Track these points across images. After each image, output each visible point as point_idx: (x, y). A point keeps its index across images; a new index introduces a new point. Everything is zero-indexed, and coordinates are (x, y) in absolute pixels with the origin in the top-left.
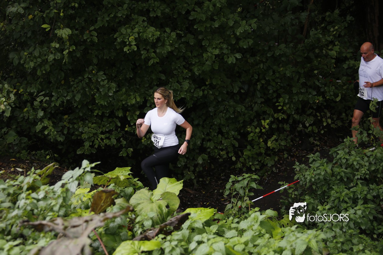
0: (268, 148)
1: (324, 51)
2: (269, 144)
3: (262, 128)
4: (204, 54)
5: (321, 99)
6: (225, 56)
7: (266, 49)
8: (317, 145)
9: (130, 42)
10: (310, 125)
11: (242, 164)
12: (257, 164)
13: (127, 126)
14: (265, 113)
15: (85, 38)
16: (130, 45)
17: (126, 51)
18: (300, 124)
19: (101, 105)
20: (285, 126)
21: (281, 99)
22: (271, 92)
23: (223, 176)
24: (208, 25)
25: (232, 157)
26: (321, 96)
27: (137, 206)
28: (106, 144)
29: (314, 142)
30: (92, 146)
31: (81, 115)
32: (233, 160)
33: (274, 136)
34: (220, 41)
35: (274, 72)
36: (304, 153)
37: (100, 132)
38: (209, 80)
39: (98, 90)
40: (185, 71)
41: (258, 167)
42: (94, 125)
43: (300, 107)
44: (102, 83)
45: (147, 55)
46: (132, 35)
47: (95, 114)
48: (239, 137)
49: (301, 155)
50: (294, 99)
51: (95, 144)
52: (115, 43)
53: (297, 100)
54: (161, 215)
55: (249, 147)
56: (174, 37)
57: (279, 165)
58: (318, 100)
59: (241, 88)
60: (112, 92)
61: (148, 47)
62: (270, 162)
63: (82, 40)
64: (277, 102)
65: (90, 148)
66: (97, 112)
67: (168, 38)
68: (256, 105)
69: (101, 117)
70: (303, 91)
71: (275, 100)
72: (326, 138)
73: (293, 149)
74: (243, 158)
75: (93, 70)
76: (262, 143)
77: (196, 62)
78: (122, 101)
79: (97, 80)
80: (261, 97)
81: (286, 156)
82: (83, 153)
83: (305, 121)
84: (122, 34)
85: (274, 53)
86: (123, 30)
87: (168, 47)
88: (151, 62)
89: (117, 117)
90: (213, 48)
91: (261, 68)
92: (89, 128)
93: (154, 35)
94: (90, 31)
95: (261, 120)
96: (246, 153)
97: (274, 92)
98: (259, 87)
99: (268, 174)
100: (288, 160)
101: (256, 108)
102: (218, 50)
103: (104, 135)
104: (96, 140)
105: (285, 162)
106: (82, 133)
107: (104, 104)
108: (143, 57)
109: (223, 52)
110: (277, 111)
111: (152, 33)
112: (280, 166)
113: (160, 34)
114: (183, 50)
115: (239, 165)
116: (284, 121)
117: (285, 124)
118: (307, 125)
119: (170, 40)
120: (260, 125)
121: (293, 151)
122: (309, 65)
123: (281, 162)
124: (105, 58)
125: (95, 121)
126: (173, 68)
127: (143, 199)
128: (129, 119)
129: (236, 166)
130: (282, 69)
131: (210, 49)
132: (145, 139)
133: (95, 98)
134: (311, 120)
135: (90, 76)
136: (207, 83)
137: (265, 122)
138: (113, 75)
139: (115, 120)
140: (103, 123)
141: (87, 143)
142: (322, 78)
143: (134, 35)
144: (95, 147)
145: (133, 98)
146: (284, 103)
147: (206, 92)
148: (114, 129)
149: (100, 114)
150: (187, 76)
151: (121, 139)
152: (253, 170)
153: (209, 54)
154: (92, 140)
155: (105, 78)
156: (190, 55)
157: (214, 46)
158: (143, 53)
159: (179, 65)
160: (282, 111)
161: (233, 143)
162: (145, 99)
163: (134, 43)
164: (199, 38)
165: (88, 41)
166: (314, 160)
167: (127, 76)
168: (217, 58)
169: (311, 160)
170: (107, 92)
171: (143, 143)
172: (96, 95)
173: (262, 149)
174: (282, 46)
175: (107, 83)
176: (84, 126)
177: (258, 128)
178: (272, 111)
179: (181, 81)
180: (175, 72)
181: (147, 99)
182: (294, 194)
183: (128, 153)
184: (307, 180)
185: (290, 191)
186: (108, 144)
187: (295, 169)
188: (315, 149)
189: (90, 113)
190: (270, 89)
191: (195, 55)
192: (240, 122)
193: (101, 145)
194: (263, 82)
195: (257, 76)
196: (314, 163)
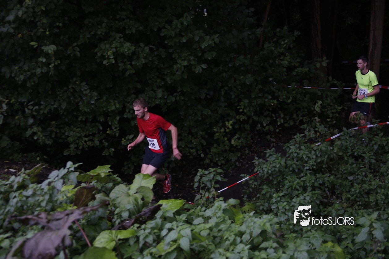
0: (232, 146)
1: (277, 62)
2: (233, 142)
4: (174, 65)
5: (275, 102)
6: (193, 67)
7: (228, 60)
8: (273, 142)
9: (108, 56)
10: (267, 125)
11: (209, 160)
12: (223, 160)
13: (108, 129)
14: (228, 115)
15: (69, 53)
16: (109, 59)
17: (105, 64)
18: (259, 124)
19: (85, 111)
21: (242, 103)
22: (233, 97)
23: (193, 171)
24: (177, 41)
25: (201, 154)
26: (276, 100)
27: (116, 199)
28: (89, 146)
29: (271, 140)
30: (77, 148)
31: (67, 120)
32: (202, 157)
33: (236, 135)
34: (188, 54)
35: (235, 80)
36: (262, 149)
37: (84, 135)
38: (179, 88)
39: (81, 98)
40: (159, 80)
41: (223, 162)
42: (78, 129)
43: (258, 109)
44: (84, 92)
45: (124, 67)
46: (110, 50)
47: (79, 120)
48: (207, 137)
49: (260, 151)
50: (253, 103)
51: (80, 146)
52: (96, 57)
53: (255, 103)
54: (137, 206)
55: (215, 145)
56: (148, 51)
57: (241, 159)
58: (273, 103)
59: (207, 94)
60: (94, 100)
61: (125, 60)
62: (233, 158)
63: (66, 55)
64: (239, 105)
65: (75, 150)
66: (81, 117)
67: (142, 51)
68: (221, 108)
69: (85, 122)
70: (260, 95)
71: (236, 104)
72: (281, 135)
73: (254, 146)
74: (210, 154)
75: (77, 81)
76: (227, 141)
77: (167, 72)
78: (103, 107)
79: (80, 90)
80: (225, 102)
81: (247, 152)
82: (70, 155)
83: (263, 122)
84: (102, 49)
85: (235, 63)
86: (102, 46)
87: (143, 60)
88: (127, 73)
89: (99, 122)
90: (182, 60)
91: (224, 76)
92: (74, 132)
93: (129, 50)
94: (74, 47)
95: (225, 121)
96: (213, 150)
97: (236, 97)
98: (223, 93)
99: (232, 168)
100: (249, 155)
101: (220, 111)
102: (186, 61)
103: (88, 138)
104: (80, 143)
105: (246, 157)
106: (68, 136)
107: (87, 111)
109: (191, 64)
110: (238, 113)
111: (128, 47)
112: (243, 161)
113: (135, 49)
114: (156, 63)
115: (207, 161)
116: (244, 122)
117: (246, 125)
118: (265, 125)
119: (144, 54)
120: (224, 126)
121: (253, 147)
122: (264, 73)
123: (243, 157)
124: (87, 70)
125: (79, 126)
126: (148, 78)
127: (121, 193)
128: (110, 124)
129: (204, 162)
130: (242, 77)
131: (179, 61)
132: (125, 140)
133: (79, 106)
134: (268, 121)
135: (74, 87)
136: (178, 90)
137: (228, 123)
138: (95, 85)
139: (97, 124)
140: (86, 127)
141: (73, 145)
142: (276, 84)
143: (112, 50)
144: (80, 148)
145: (113, 105)
146: (244, 106)
147: (178, 98)
148: (97, 133)
149: (84, 119)
150: (161, 85)
151: (104, 141)
152: (220, 164)
153: (179, 65)
154: (77, 143)
155: (88, 88)
156: (162, 66)
157: (183, 58)
158: (121, 66)
159: (153, 76)
160: (243, 114)
161: (201, 142)
162: (124, 105)
163: (112, 57)
164: (170, 51)
165: (72, 55)
166: (270, 155)
167: (108, 86)
168: (185, 68)
169: (267, 155)
170: (89, 100)
171: (123, 144)
172: (79, 103)
173: (226, 146)
174: (241, 57)
175: (89, 93)
176: (69, 130)
177: (222, 128)
178: (235, 114)
179: (156, 89)
180: (150, 82)
181: (126, 105)
182: (254, 185)
183: (110, 153)
184: (265, 172)
185: (251, 182)
186: (91, 146)
187: (255, 163)
188: (271, 145)
189: (75, 119)
190: (232, 95)
191: (167, 66)
192: (207, 123)
193: (85, 147)
194: (226, 88)
195: (221, 84)
196: (270, 157)
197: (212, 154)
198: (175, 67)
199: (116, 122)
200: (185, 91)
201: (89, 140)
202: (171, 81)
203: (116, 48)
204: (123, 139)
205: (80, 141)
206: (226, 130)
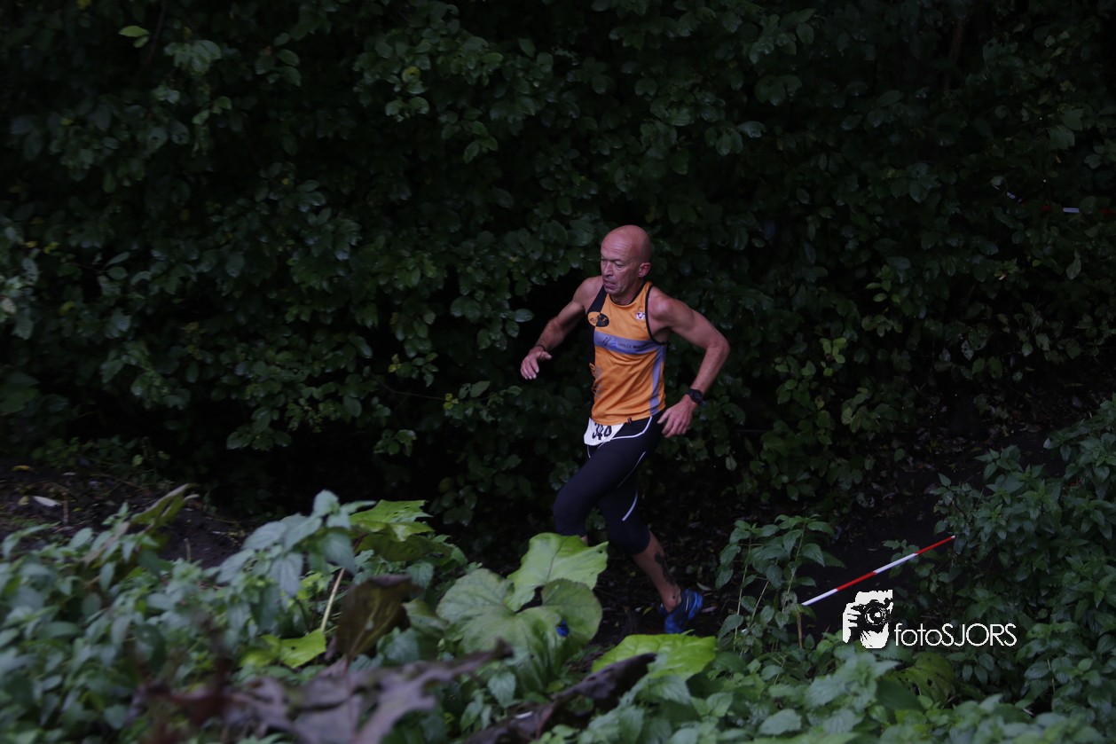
0: (841, 431)
1: (1024, 113)
2: (847, 416)
3: (823, 364)
4: (642, 126)
5: (1013, 268)
6: (710, 131)
7: (836, 106)
8: (1000, 421)
9: (405, 86)
10: (977, 355)
11: (755, 482)
12: (807, 482)
13: (395, 357)
14: (829, 313)
15: (260, 72)
16: (406, 97)
17: (391, 116)
18: (945, 351)
19: (311, 289)
20: (896, 357)
21: (885, 269)
22: (851, 245)
23: (694, 520)
24: (656, 31)
25: (725, 456)
26: (1015, 261)
28: (326, 419)
29: (990, 411)
30: (279, 425)
31: (242, 319)
32: (729, 468)
33: (859, 389)
34: (691, 82)
35: (863, 182)
36: (957, 446)
37: (304, 378)
39: (300, 240)
40: (579, 179)
41: (808, 490)
43: (946, 294)
44: (312, 219)
45: (457, 128)
46: (413, 63)
47: (289, 319)
48: (747, 393)
49: (947, 452)
50: (929, 269)
51: (291, 418)
52: (355, 89)
53: (936, 273)
54: (541, 656)
55: (778, 426)
56: (548, 69)
57: (877, 483)
58: (1004, 271)
59: (753, 234)
60: (347, 249)
62: (846, 476)
63: (250, 78)
64: (871, 278)
65: (271, 431)
66: (294, 311)
67: (527, 71)
68: (802, 288)
69: (306, 330)
70: (954, 242)
71: (861, 274)
72: (1027, 395)
73: (922, 434)
74: (760, 460)
75: (283, 175)
76: (823, 412)
77: (612, 150)
78: (375, 275)
79: (296, 209)
80: (818, 263)
81: (899, 454)
82: (249, 448)
83: (961, 342)
84: (379, 58)
85: (864, 119)
86: (383, 47)
87: (529, 102)
88: (472, 151)
89: (363, 331)
90: (671, 105)
91: (822, 167)
92: (268, 363)
93: (483, 64)
94: (277, 50)
95: (819, 338)
96: (771, 444)
97: (861, 246)
98: (812, 230)
99: (842, 515)
100: (905, 468)
101: (800, 300)
102: (685, 111)
103: (320, 390)
104: (291, 406)
105: (896, 475)
106: (245, 381)
107: (321, 286)
108: (445, 134)
109: (701, 119)
110: (869, 308)
111: (477, 55)
112: (881, 489)
113: (504, 61)
114: (571, 113)
115: (748, 485)
116: (891, 341)
117: (896, 352)
118: (969, 354)
119: (535, 80)
120: (817, 355)
121: (922, 438)
122: (973, 156)
123: (884, 474)
124: (320, 136)
125: (286, 342)
126: (538, 169)
127: (480, 601)
128: (400, 337)
129: (738, 487)
130: (890, 173)
131: (659, 109)
132: (456, 401)
133: (290, 266)
134: (982, 339)
135: (273, 197)
137: (832, 346)
138: (345, 191)
139: (352, 337)
140: (312, 347)
141: (263, 414)
142: (1016, 200)
143: (418, 63)
144: (290, 426)
145: (414, 268)
146: (895, 281)
148: (351, 369)
149: (304, 318)
150: (585, 197)
151: (375, 400)
152: (795, 498)
153: (660, 126)
154: (280, 405)
155: (324, 202)
156: (596, 126)
157: (673, 99)
158: (447, 122)
159: (559, 161)
160: (887, 310)
161: (727, 413)
162: (451, 270)
163: (418, 89)
164: (624, 71)
165: (271, 81)
166: (999, 471)
167: (393, 197)
168: (683, 137)
169: (989, 471)
170: (330, 248)
171: (447, 414)
172: (290, 256)
173: (822, 432)
174: (892, 97)
175: (329, 220)
176: (250, 358)
177: (809, 363)
178: (855, 310)
179: (568, 213)
180: (546, 184)
181: (458, 271)
182: (938, 582)
183: (402, 446)
184: (982, 534)
185: (924, 572)
186: (333, 418)
187: (939, 497)
188: (993, 431)
189: (271, 317)
190: (849, 239)
191: (611, 126)
192: (753, 344)
193: (311, 421)
194: (826, 213)
195: (808, 195)
196: (1000, 479)
197: (764, 457)
198: (645, 130)
199: (423, 333)
200: (675, 220)
201: (326, 397)
202: (630, 183)
203: (433, 56)
204: (449, 396)
205: (290, 400)
206: (823, 369)
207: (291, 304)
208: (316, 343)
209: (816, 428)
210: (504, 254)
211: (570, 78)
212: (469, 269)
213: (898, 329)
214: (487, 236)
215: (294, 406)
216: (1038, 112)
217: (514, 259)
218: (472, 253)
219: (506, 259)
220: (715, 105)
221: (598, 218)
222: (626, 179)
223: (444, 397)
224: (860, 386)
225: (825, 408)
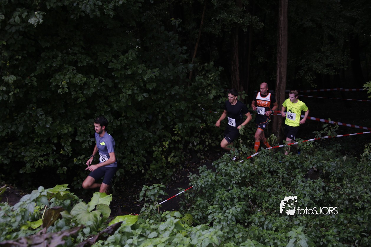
0: (168, 163)
1: (205, 91)
2: (169, 159)
3: (164, 148)
4: (120, 94)
5: (204, 125)
6: (136, 95)
7: (164, 89)
8: (202, 159)
9: (63, 86)
10: (197, 144)
11: (149, 176)
12: (161, 175)
13: (62, 150)
14: (165, 136)
15: (27, 82)
16: (63, 88)
17: (59, 93)
18: (190, 144)
19: (40, 134)
20: (180, 146)
21: (177, 126)
23: (135, 185)
24: (123, 73)
25: (141, 170)
26: (204, 124)
27: (77, 216)
28: (45, 165)
29: (200, 157)
30: (33, 167)
31: (23, 141)
32: (143, 172)
33: (172, 153)
34: (131, 84)
35: (171, 106)
36: (193, 165)
37: (39, 155)
38: (123, 113)
39: (37, 122)
40: (106, 106)
41: (161, 177)
42: (33, 150)
43: (189, 131)
44: (40, 117)
45: (76, 95)
46: (64, 80)
47: (35, 141)
48: (146, 155)
49: (191, 166)
50: (186, 125)
51: (36, 165)
52: (51, 86)
53: (187, 126)
54: (96, 222)
55: (154, 162)
56: (97, 82)
57: (176, 174)
58: (202, 126)
59: (147, 118)
60: (49, 124)
61: (77, 89)
62: (169, 173)
63: (24, 84)
64: (174, 128)
65: (31, 168)
66: (36, 139)
67: (92, 82)
68: (158, 130)
69: (40, 144)
70: (191, 120)
71: (171, 127)
72: (208, 153)
73: (186, 162)
74: (150, 170)
75: (33, 107)
76: (164, 159)
77: (113, 100)
78: (56, 130)
79: (36, 115)
80: (162, 125)
81: (181, 168)
82: (25, 173)
83: (194, 142)
84: (56, 79)
85: (171, 92)
86: (57, 77)
87: (93, 89)
88: (79, 101)
89: (54, 144)
90: (127, 89)
91: (162, 103)
92: (30, 152)
93: (81, 81)
94: (31, 77)
95: (162, 142)
96: (152, 167)
97: (171, 121)
98: (160, 117)
99: (169, 182)
100: (182, 171)
101: (158, 133)
102: (130, 91)
103: (43, 158)
104: (36, 162)
105: (180, 172)
106: (24, 156)
107: (43, 133)
108: (73, 97)
109: (134, 92)
110: (174, 135)
111: (80, 78)
112: (177, 176)
113: (87, 80)
114: (104, 91)
115: (147, 176)
116: (179, 142)
117: (180, 144)
118: (196, 144)
119: (94, 84)
120: (162, 146)
121: (186, 164)
122: (195, 101)
123: (178, 172)
124: (42, 98)
125: (34, 147)
126: (96, 104)
127: (81, 210)
128: (63, 145)
129: (145, 177)
130: (177, 104)
131: (124, 90)
132: (77, 160)
133: (35, 129)
134: (198, 141)
135: (30, 112)
136: (123, 115)
137: (165, 143)
138: (49, 110)
139: (51, 145)
140: (41, 148)
141: (29, 164)
142: (204, 110)
143: (66, 80)
144: (36, 167)
145: (66, 129)
146: (179, 128)
147: (123, 122)
148: (51, 153)
149: (39, 141)
150: (107, 110)
151: (57, 160)
152: (158, 179)
153: (124, 94)
154: (33, 162)
155: (43, 113)
156: (109, 94)
157: (127, 88)
158: (73, 94)
159: (101, 102)
160: (177, 135)
161: (142, 159)
162: (75, 128)
163: (66, 86)
164: (116, 82)
165: (29, 85)
166: (202, 171)
167: (60, 112)
168: (130, 97)
169: (200, 171)
170: (45, 124)
171: (75, 163)
172: (35, 126)
173: (164, 163)
174: (177, 87)
175: (45, 117)
176: (25, 151)
177: (160, 147)
178: (170, 135)
179: (103, 114)
180: (98, 108)
181: (77, 129)
182: (189, 197)
183: (64, 171)
184: (199, 186)
185: (186, 195)
186: (46, 165)
187: (189, 178)
188: (201, 162)
189: (30, 141)
190: (168, 119)
191: (113, 94)
192: (147, 144)
193: (41, 166)
194: (163, 113)
195: (159, 109)
196: (202, 173)
197: (151, 169)
198: (121, 95)
199: (69, 144)
200: (128, 116)
201: (45, 160)
202: (118, 107)
203: (69, 79)
204: (75, 159)
205: (35, 161)
206: (163, 149)
207: (35, 138)
208: (42, 147)
209: (162, 162)
210: (88, 125)
211: (103, 83)
212: (80, 129)
213: (180, 139)
214: (84, 120)
215: (37, 162)
216: (208, 91)
217: (90, 126)
218: (80, 125)
219: (89, 126)
220: (137, 89)
221: (110, 115)
222: (117, 107)
223: (74, 159)
224: (172, 152)
225: (164, 158)
